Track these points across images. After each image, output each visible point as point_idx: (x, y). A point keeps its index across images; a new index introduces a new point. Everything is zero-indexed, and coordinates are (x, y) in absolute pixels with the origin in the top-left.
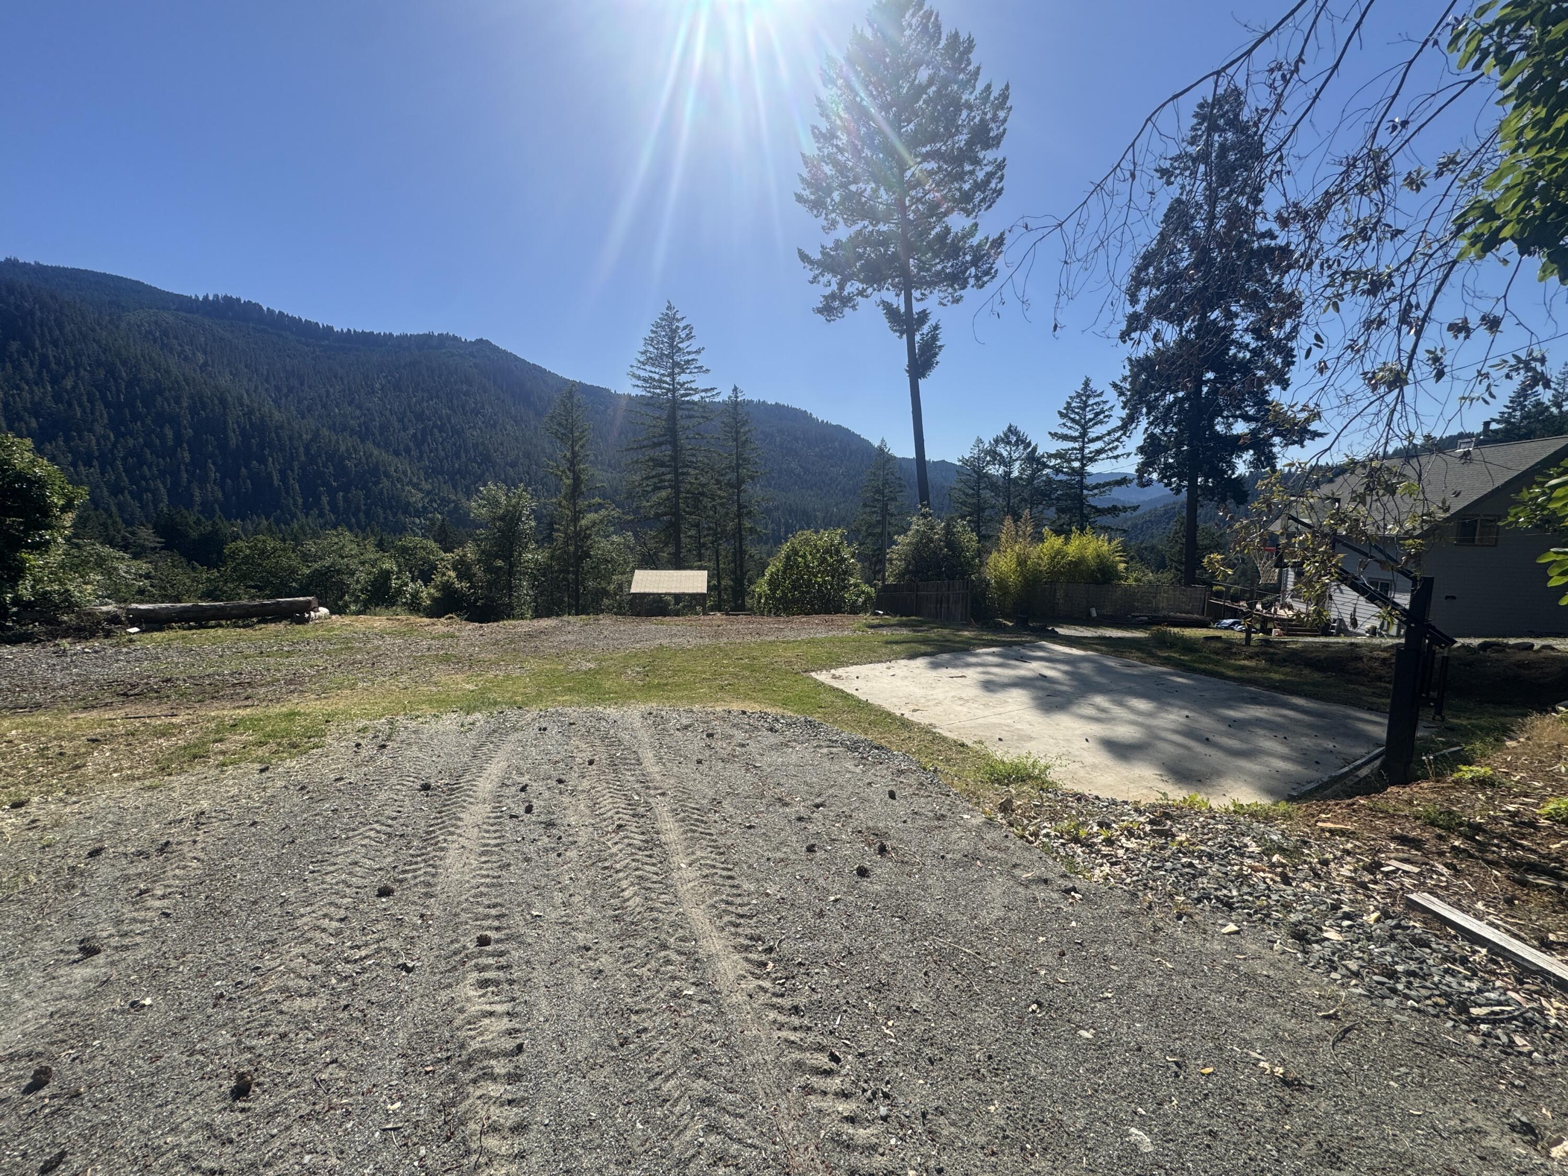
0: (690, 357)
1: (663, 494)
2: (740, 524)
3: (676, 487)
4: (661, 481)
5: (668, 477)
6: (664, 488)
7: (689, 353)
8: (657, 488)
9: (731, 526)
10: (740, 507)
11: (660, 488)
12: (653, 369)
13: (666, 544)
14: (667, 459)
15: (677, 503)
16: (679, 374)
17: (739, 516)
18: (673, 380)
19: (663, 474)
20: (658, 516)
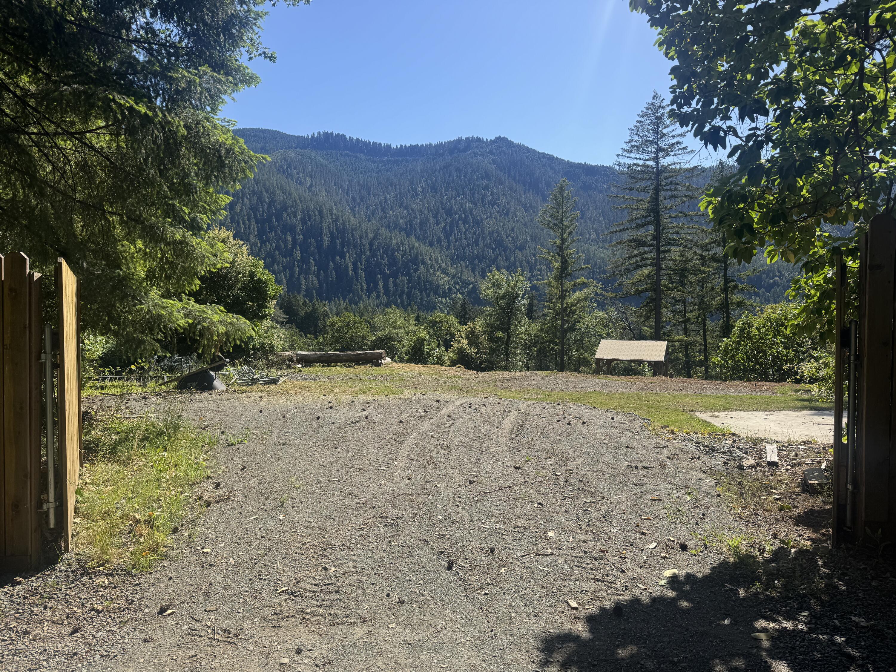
0: (674, 141)
1: (645, 271)
2: (727, 298)
3: (657, 264)
4: (643, 259)
5: (649, 256)
6: (645, 266)
7: (674, 137)
8: (639, 267)
9: (717, 301)
10: (727, 281)
11: (641, 267)
12: (638, 156)
13: (647, 318)
14: (649, 238)
15: (658, 281)
16: (664, 157)
17: (725, 290)
18: (657, 163)
19: (645, 253)
20: (638, 293)
